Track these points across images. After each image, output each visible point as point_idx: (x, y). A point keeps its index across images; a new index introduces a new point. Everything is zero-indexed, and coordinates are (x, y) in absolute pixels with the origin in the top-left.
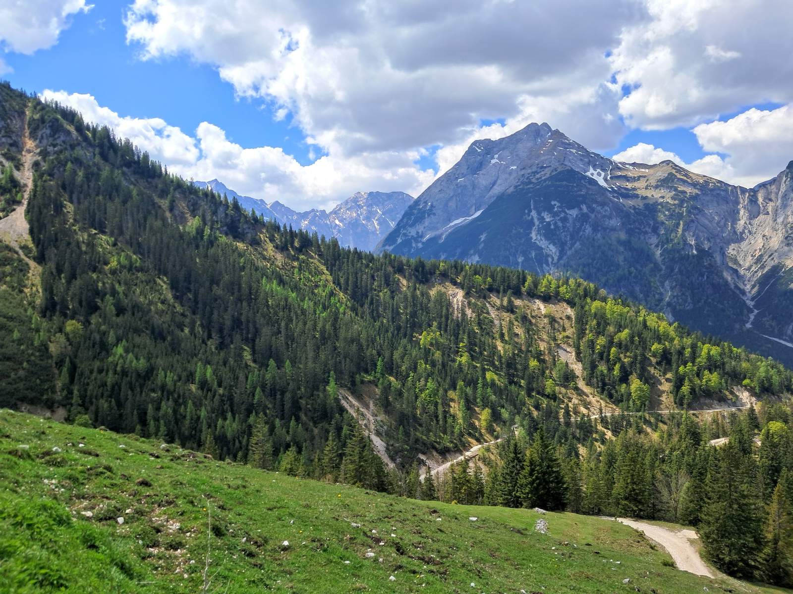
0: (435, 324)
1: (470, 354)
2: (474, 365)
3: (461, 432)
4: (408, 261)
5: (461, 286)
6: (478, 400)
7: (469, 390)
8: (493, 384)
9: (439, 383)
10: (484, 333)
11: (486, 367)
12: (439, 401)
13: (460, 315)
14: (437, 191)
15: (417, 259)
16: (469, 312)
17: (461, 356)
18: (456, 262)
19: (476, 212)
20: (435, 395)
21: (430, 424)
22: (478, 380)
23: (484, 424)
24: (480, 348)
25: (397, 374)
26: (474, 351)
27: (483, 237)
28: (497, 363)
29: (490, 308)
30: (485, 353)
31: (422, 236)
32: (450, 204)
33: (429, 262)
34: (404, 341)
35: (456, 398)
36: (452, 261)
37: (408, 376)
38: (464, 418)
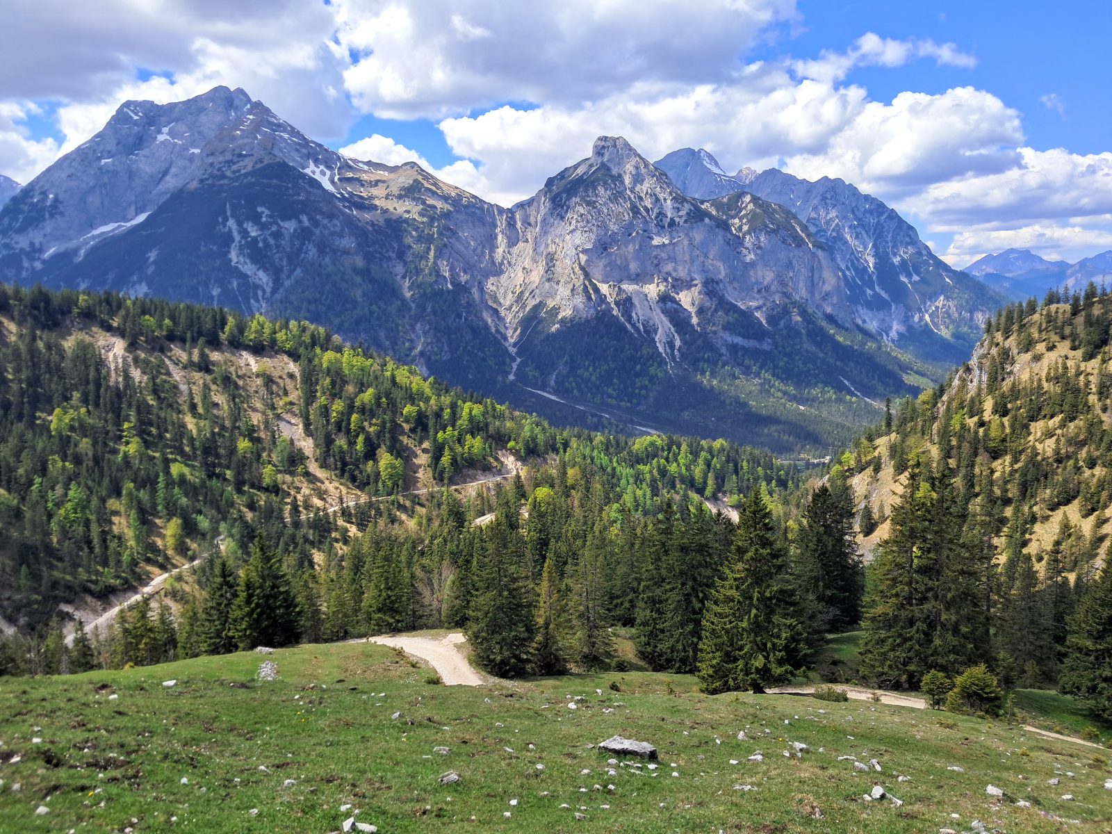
0: (76, 395)
1: (142, 438)
2: (149, 456)
3: (133, 559)
4: (17, 292)
5: (120, 332)
6: (160, 508)
7: (143, 495)
8: (182, 481)
9: (89, 488)
10: (164, 406)
11: (170, 456)
12: (93, 517)
13: (121, 379)
14: (64, 175)
15: (35, 287)
16: (136, 374)
17: (127, 443)
18: (108, 294)
19: (137, 214)
20: (84, 508)
21: (78, 556)
22: (157, 476)
23: (171, 542)
24: (158, 428)
25: (9, 482)
26: (149, 434)
27: (152, 256)
28: (187, 449)
29: (171, 367)
30: (168, 435)
31: (41, 250)
32: (90, 199)
33: (57, 293)
34: (19, 427)
35: (122, 509)
36: (101, 291)
37: (31, 483)
38: (138, 539)
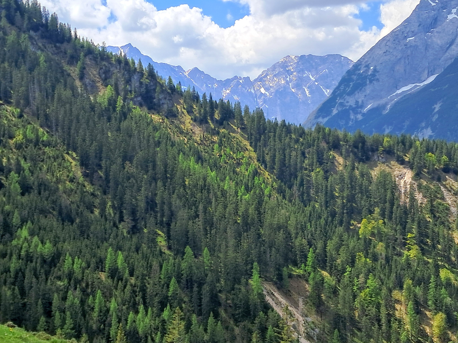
0: (377, 210)
1: (420, 247)
2: (424, 261)
3: (408, 339)
4: (345, 136)
5: (410, 165)
6: (430, 303)
7: (418, 291)
8: (448, 284)
9: (381, 280)
10: (438, 223)
11: (440, 263)
12: (383, 302)
13: (408, 200)
14: (381, 52)
15: (356, 133)
16: (419, 197)
17: (409, 249)
18: (404, 137)
19: (428, 77)
20: (377, 294)
21: (371, 329)
22: (429, 278)
23: (436, 331)
24: (432, 240)
25: (331, 268)
26: (426, 244)
27: (437, 107)
28: (453, 259)
29: (445, 193)
30: (439, 246)
31: (362, 106)
32: (397, 68)
33: (370, 138)
34: (340, 229)
35: (403, 299)
36: (399, 135)
37: (344, 271)
38: (412, 324)
